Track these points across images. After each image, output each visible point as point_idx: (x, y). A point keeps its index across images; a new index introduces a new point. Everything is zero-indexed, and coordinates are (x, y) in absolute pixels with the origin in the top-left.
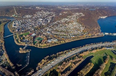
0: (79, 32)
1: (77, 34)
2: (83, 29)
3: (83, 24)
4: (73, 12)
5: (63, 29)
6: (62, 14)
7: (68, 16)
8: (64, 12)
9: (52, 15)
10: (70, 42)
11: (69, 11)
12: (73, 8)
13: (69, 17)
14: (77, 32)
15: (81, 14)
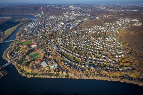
0: (110, 60)
1: (102, 63)
2: (123, 56)
3: (127, 44)
4: (121, 16)
5: (81, 46)
6: (101, 18)
7: (107, 22)
8: (105, 16)
9: (83, 19)
10: (77, 78)
11: (114, 15)
12: (126, 9)
13: (106, 25)
14: (106, 59)
15: (134, 22)
